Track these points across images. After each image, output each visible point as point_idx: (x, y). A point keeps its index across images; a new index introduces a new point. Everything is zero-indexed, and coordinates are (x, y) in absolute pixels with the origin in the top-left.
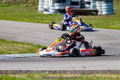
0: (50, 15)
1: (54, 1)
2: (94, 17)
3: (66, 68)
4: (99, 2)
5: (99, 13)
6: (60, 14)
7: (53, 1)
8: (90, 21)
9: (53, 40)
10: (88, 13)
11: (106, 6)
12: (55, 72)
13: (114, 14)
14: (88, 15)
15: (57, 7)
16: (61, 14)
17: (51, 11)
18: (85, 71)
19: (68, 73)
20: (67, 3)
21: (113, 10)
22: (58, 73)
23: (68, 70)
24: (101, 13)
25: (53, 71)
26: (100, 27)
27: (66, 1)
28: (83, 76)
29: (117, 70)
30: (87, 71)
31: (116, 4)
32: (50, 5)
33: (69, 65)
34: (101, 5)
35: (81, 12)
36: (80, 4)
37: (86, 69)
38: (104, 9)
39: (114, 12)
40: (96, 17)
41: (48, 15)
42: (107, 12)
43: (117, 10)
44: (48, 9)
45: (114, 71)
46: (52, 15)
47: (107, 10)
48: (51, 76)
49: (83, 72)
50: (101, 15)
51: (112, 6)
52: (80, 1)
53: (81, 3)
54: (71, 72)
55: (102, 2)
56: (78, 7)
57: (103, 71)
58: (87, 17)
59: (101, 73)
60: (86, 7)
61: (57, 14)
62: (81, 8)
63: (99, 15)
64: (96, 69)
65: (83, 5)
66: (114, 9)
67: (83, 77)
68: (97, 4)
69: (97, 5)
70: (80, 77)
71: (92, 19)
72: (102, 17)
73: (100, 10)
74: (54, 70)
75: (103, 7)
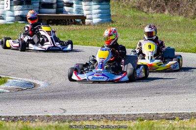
0: (7, 25)
1: (13, 2)
2: (78, 27)
3: (33, 112)
4: (87, 3)
5: (86, 20)
6: (22, 23)
7: (11, 3)
8: (72, 35)
9: (11, 66)
10: (68, 20)
11: (99, 9)
12: (15, 119)
13: (112, 22)
14: (68, 25)
15: (18, 11)
16: (24, 23)
17: (8, 19)
18: (64, 116)
19: (36, 120)
20: (35, 4)
21: (110, 15)
22: (21, 120)
23: (37, 115)
24: (91, 21)
25: (12, 117)
26: (90, 44)
27: (32, 2)
28: (61, 124)
29: (118, 115)
30: (68, 116)
31: (115, 5)
32: (6, 9)
33: (38, 107)
34: (90, 8)
35: (57, 20)
36: (55, 6)
37: (66, 114)
38: (95, 14)
39: (112, 19)
40: (83, 27)
41: (3, 25)
42: (100, 19)
43: (116, 16)
44: (3, 16)
45: (113, 116)
46: (10, 25)
47: (101, 16)
48: (9, 125)
49: (62, 119)
50: (89, 24)
51: (109, 9)
52: (55, 1)
53: (57, 5)
54: (42, 119)
55: (92, 3)
56: (52, 12)
57: (94, 116)
58: (67, 27)
59: (90, 120)
60: (66, 12)
61: (17, 23)
62: (57, 12)
63: (86, 23)
64: (83, 114)
65: (61, 9)
66: (112, 13)
67: (61, 126)
68: (84, 6)
69: (84, 8)
70: (56, 127)
71: (75, 32)
72: (91, 27)
73: (88, 17)
74: (13, 115)
75: (94, 11)
